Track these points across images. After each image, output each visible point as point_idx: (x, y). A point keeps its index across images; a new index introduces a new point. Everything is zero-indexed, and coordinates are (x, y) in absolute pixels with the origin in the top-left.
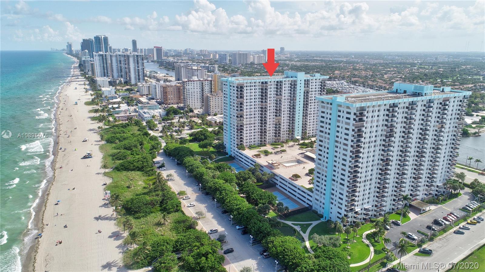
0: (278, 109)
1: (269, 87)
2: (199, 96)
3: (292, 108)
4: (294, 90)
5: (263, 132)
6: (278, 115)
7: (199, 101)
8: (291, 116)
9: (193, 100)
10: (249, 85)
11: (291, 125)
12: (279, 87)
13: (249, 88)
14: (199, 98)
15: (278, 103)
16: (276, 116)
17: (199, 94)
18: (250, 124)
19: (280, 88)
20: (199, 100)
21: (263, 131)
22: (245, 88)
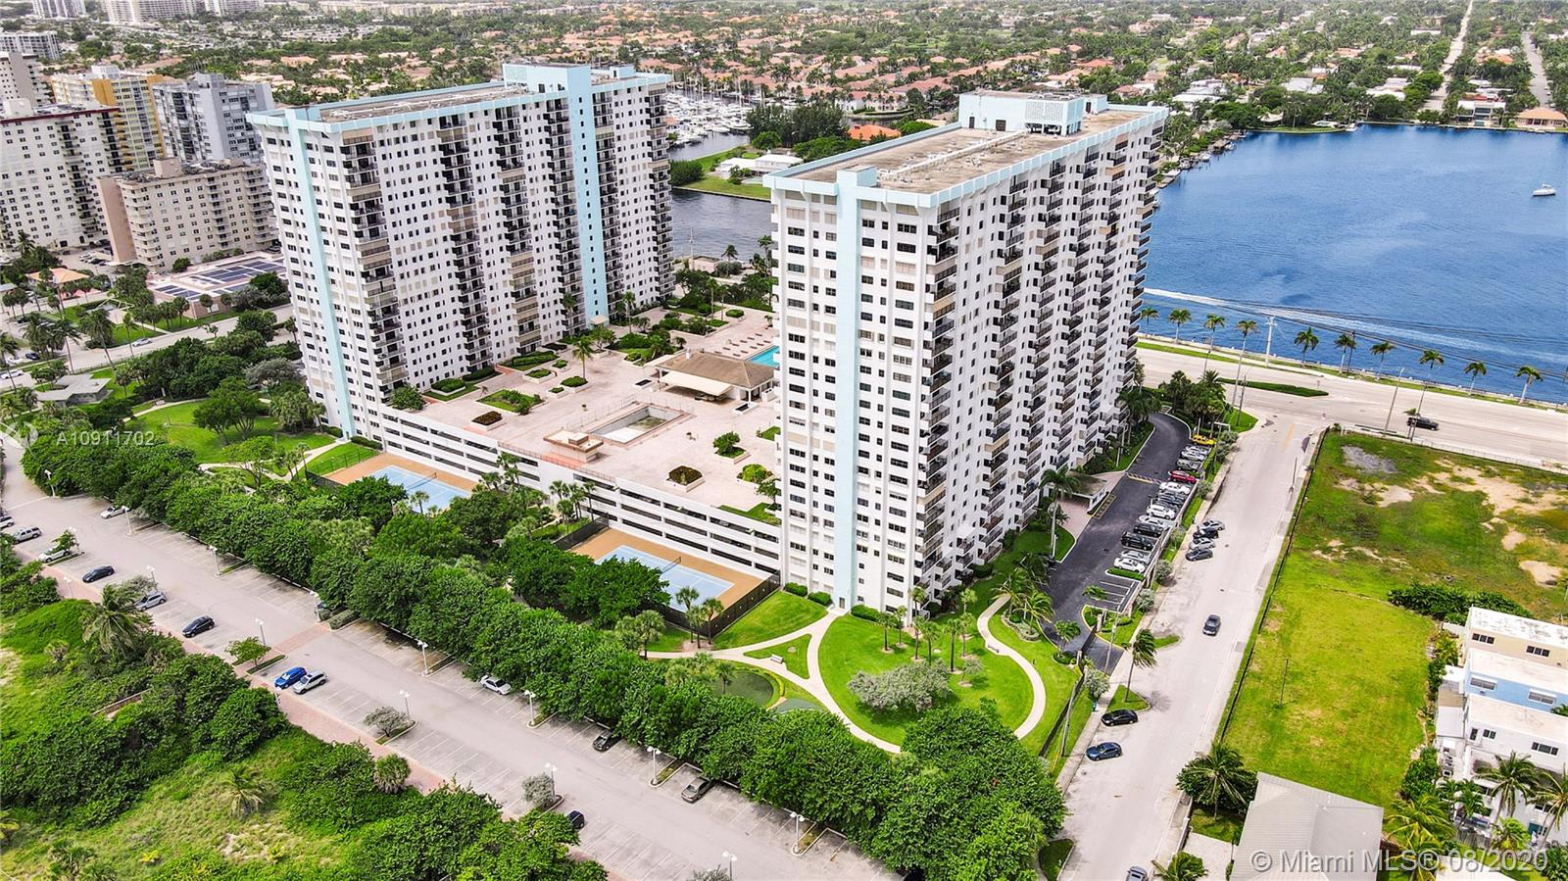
0: (515, 222)
1: (470, 136)
2: (59, 189)
3: (564, 210)
4: (561, 141)
5: (475, 323)
6: (518, 246)
7: (65, 211)
8: (564, 244)
9: (34, 209)
10: (392, 135)
11: (567, 278)
12: (506, 136)
13: (394, 149)
14: (60, 196)
15: (513, 198)
16: (511, 249)
17: (57, 181)
18: (420, 297)
19: (512, 136)
20: (63, 205)
21: (474, 319)
22: (379, 151)
